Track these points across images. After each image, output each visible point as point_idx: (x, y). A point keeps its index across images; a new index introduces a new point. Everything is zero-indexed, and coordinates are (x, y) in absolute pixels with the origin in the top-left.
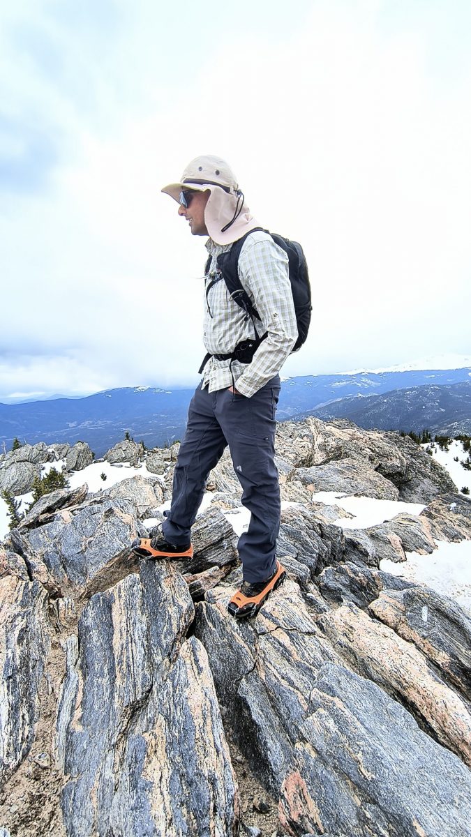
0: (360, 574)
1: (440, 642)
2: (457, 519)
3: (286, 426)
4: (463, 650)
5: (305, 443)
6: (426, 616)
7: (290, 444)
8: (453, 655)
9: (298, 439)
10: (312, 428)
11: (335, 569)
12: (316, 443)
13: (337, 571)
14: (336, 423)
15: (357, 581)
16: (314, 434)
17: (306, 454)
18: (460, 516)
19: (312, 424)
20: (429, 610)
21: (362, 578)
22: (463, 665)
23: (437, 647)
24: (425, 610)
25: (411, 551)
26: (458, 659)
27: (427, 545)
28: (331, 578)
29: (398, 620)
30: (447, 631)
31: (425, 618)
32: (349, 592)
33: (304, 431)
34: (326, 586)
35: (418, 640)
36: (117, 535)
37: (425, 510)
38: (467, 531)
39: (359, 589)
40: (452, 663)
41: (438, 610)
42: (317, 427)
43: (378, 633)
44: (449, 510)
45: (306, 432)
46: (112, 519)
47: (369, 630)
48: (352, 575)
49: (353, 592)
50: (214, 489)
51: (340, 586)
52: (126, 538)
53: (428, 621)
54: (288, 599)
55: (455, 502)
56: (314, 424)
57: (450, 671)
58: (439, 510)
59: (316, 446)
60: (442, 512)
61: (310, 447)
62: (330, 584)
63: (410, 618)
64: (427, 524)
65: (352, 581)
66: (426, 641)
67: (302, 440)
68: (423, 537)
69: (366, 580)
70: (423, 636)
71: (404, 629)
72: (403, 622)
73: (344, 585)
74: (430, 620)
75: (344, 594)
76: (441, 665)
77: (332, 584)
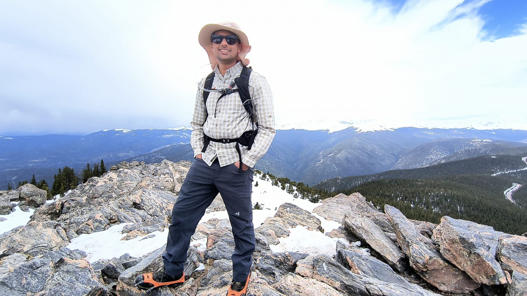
0: (279, 256)
1: (335, 277)
2: (292, 216)
3: (148, 167)
4: (344, 278)
5: (168, 178)
6: (326, 268)
7: (158, 180)
8: (341, 282)
9: (162, 176)
10: (171, 168)
11: (264, 257)
12: (175, 178)
13: (265, 258)
14: (183, 163)
15: (278, 261)
16: (173, 172)
17: (171, 186)
18: (292, 214)
19: (170, 165)
20: (326, 265)
21: (281, 258)
22: (345, 284)
23: (334, 280)
24: (324, 264)
25: (280, 237)
26: (343, 282)
27: (286, 232)
28: (263, 263)
29: (312, 274)
30: (335, 271)
31: (325, 269)
32: (275, 268)
33: (165, 170)
34: (262, 269)
35: (325, 280)
36: (77, 280)
37: (276, 214)
38: (297, 221)
39: (280, 264)
40: (341, 285)
41: (329, 263)
42: (174, 168)
43: (311, 283)
44: (287, 212)
45: (167, 171)
46: (64, 268)
47: (307, 284)
48: (275, 258)
49: (277, 267)
50: (116, 222)
51: (270, 266)
52: (89, 280)
53: (327, 269)
54: (258, 282)
55: (289, 207)
56: (172, 165)
57: (341, 289)
58: (283, 213)
59: (176, 180)
60: (284, 213)
61: (172, 181)
62: (264, 267)
63: (319, 271)
64: (281, 221)
65: (275, 261)
66: (329, 279)
67: (164, 177)
68: (283, 228)
69: (283, 258)
70: (327, 277)
71: (318, 277)
72: (315, 274)
73: (272, 265)
74: (328, 269)
75: (273, 270)
76: (338, 288)
77: (265, 266)
